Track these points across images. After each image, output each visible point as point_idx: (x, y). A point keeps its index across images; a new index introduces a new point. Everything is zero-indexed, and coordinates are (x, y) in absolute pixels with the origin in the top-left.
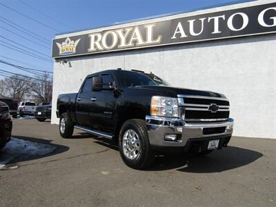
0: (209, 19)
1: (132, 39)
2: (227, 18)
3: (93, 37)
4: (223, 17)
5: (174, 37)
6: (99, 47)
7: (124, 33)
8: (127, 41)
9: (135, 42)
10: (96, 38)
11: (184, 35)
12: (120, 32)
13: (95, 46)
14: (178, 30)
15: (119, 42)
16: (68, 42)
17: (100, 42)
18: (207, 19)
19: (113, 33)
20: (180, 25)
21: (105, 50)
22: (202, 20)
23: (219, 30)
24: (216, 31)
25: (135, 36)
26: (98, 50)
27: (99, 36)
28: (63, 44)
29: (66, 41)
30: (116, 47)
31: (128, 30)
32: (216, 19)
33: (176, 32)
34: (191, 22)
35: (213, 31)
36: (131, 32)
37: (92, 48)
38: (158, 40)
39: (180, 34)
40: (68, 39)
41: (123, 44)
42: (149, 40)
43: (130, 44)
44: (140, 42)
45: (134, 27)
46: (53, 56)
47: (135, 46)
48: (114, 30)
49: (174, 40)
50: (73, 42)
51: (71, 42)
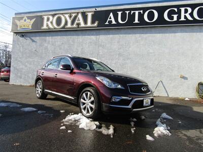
0: (132, 12)
1: (76, 22)
2: (144, 13)
3: (46, 18)
4: (142, 11)
5: (107, 23)
6: (51, 26)
7: (70, 17)
8: (73, 23)
9: (78, 24)
10: (48, 19)
11: (114, 22)
12: (67, 16)
13: (47, 25)
14: (110, 18)
15: (66, 23)
16: (25, 20)
17: (52, 23)
18: (130, 12)
19: (62, 16)
20: (111, 15)
21: (55, 29)
22: (127, 12)
23: (138, 21)
24: (136, 21)
25: (79, 20)
26: (49, 29)
27: (51, 18)
28: (21, 21)
30: (64, 27)
31: (74, 15)
32: (137, 13)
33: (109, 20)
34: (120, 13)
35: (134, 21)
36: (76, 17)
37: (45, 27)
38: (96, 24)
39: (111, 21)
41: (69, 25)
42: (89, 24)
43: (75, 26)
44: (82, 25)
45: (78, 13)
46: (12, 31)
47: (78, 28)
48: (63, 14)
49: (107, 25)
50: (29, 20)
51: (27, 20)
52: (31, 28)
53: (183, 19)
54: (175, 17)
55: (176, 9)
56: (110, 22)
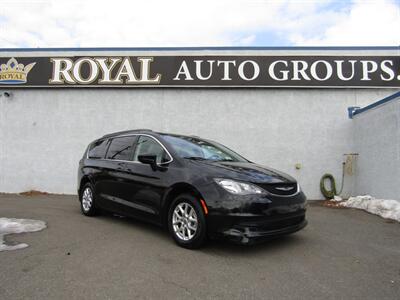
0: (219, 62)
1: (120, 73)
2: (238, 64)
3: (58, 63)
4: (234, 62)
5: (177, 78)
6: (69, 79)
7: (108, 63)
8: (113, 75)
9: (125, 78)
10: (63, 66)
11: (189, 77)
12: (102, 62)
13: (62, 77)
14: (183, 70)
15: (101, 74)
16: (12, 65)
17: (71, 72)
18: (216, 63)
19: (91, 61)
20: (184, 64)
21: (78, 84)
22: (211, 62)
23: (230, 77)
24: (226, 77)
25: (125, 70)
26: (66, 83)
27: (69, 63)
28: (3, 65)
29: (9, 62)
30: (95, 82)
31: (115, 61)
32: (227, 64)
33: (180, 72)
34: (198, 63)
35: (223, 77)
36: (119, 65)
37: (56, 79)
38: (157, 80)
40: (13, 60)
41: (106, 78)
42: (145, 78)
43: (117, 80)
44: (132, 79)
45: (123, 58)
47: (124, 83)
48: (92, 57)
49: (177, 82)
50: (22, 65)
51: (17, 65)
53: (296, 77)
54: (285, 74)
55: (286, 63)
56: (183, 76)
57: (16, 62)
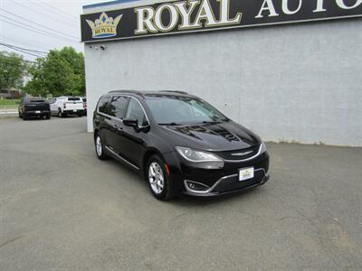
1: (199, 16)
3: (140, 12)
5: (259, 16)
6: (152, 28)
7: (187, 7)
8: (192, 19)
9: (203, 21)
10: (146, 15)
11: (273, 13)
12: (181, 6)
13: (145, 27)
14: (266, 5)
15: (180, 20)
16: (104, 19)
17: (153, 21)
19: (171, 7)
21: (159, 32)
23: (324, 8)
24: (320, 8)
25: (204, 13)
26: (149, 32)
27: (150, 11)
28: (97, 21)
30: (176, 28)
31: (194, 4)
33: (262, 9)
35: (315, 8)
36: (197, 7)
37: (141, 29)
38: (237, 19)
39: (268, 12)
40: (104, 15)
41: (186, 24)
42: (224, 19)
43: (197, 24)
44: (211, 21)
46: (83, 40)
47: (203, 27)
48: (172, 2)
49: (259, 20)
50: (111, 19)
51: (108, 19)
52: (115, 33)
57: (106, 17)
